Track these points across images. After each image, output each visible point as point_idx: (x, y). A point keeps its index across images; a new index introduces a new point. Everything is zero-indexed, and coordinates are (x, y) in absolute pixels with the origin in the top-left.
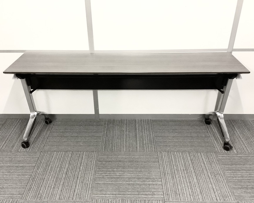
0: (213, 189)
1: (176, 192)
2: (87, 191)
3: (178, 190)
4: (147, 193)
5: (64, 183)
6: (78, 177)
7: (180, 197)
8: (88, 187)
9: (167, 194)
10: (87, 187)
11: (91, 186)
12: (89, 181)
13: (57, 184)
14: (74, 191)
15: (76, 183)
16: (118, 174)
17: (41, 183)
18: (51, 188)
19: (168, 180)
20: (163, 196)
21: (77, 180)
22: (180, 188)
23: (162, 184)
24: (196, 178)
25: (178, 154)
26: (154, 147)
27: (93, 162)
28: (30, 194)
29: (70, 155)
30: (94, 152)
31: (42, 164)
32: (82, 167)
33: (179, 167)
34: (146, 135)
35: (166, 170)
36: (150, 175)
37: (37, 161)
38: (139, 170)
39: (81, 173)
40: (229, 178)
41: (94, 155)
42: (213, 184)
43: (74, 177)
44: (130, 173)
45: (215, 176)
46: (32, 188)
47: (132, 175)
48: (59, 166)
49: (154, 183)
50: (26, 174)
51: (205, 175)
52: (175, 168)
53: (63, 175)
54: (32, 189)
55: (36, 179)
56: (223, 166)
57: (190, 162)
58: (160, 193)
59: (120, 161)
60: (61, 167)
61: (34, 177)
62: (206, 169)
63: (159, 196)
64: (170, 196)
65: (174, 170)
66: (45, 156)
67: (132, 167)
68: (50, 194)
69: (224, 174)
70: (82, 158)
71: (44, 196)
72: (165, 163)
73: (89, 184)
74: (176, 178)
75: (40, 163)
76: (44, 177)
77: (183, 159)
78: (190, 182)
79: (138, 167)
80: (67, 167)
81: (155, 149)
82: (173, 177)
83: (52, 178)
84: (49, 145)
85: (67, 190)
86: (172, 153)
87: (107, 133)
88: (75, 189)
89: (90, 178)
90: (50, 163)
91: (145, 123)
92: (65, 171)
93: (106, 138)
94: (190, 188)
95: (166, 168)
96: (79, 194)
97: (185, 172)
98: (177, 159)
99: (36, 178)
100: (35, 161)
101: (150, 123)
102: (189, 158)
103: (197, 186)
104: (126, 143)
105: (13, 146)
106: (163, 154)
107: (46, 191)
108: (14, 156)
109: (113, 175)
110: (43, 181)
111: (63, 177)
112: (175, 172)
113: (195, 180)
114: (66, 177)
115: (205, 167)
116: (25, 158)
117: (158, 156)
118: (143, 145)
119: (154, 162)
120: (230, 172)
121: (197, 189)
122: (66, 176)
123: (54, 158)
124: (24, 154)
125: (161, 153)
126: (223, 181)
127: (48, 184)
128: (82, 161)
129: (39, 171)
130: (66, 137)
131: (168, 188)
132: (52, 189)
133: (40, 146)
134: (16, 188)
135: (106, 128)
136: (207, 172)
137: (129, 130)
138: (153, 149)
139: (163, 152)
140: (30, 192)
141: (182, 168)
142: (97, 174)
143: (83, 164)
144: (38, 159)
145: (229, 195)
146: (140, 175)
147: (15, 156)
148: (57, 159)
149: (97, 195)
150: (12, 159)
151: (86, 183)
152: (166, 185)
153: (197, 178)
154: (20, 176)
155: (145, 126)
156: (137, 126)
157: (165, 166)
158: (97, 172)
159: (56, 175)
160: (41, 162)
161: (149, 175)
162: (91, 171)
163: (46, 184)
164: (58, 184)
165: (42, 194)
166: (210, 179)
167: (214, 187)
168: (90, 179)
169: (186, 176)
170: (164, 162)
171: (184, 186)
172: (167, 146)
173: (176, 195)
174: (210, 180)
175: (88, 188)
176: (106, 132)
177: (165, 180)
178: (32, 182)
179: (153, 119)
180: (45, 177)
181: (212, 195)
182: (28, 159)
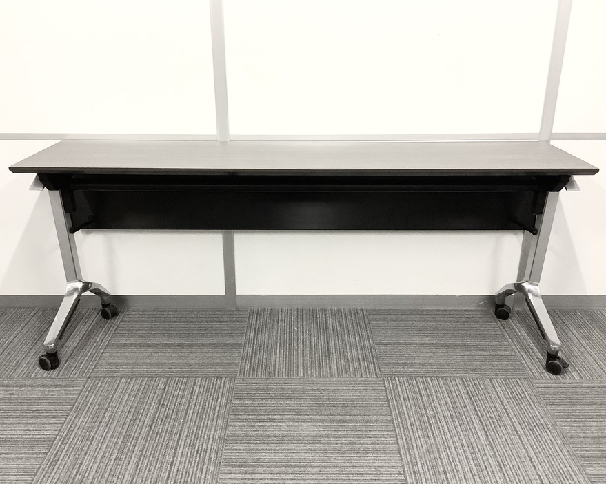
0: (531, 460)
1: (435, 467)
2: (205, 466)
3: (442, 463)
4: (362, 470)
5: (144, 447)
6: (180, 435)
7: (447, 479)
8: (207, 456)
9: (414, 472)
10: (204, 458)
11: (213, 455)
12: (210, 442)
13: (126, 450)
14: (171, 467)
15: (176, 448)
16: (283, 428)
17: (85, 449)
18: (110, 459)
19: (413, 441)
20: (402, 477)
21: (178, 441)
22: (446, 458)
23: (399, 450)
24: (484, 435)
25: (435, 381)
26: (375, 368)
27: (219, 401)
28: (54, 473)
29: (161, 386)
30: (223, 379)
31: (89, 405)
32: (192, 411)
33: (440, 410)
34: (353, 341)
35: (407, 418)
36: (368, 429)
37: (76, 400)
38: (338, 418)
39: (188, 425)
40: (569, 435)
41: (222, 385)
42: (530, 448)
43: (171, 435)
44: (316, 424)
45: (533, 431)
46: (61, 459)
47: (321, 428)
48: (133, 410)
49: (377, 447)
50: (47, 427)
51: (506, 427)
52: (430, 412)
53: (143, 430)
54: (59, 463)
55: (70, 440)
56: (549, 407)
57: (467, 400)
58: (396, 470)
59: (290, 398)
60: (137, 412)
61: (66, 435)
62: (508, 414)
63: (393, 477)
64: (422, 476)
65: (428, 418)
66: (97, 388)
67: (321, 412)
68: (108, 473)
69: (554, 425)
70: (192, 393)
71: (91, 477)
72: (403, 402)
73: (209, 451)
74: (433, 435)
75: (83, 403)
76: (92, 434)
77: (450, 392)
78: (470, 445)
79: (335, 411)
80: (152, 412)
81: (375, 370)
82: (426, 435)
83: (112, 435)
84: (108, 364)
85: (150, 465)
86: (420, 380)
87: (254, 337)
88: (172, 462)
89: (211, 436)
90: (110, 403)
91: (348, 317)
92: (147, 419)
93: (253, 349)
94: (470, 457)
95: (406, 413)
96: (184, 473)
97: (457, 421)
98: (434, 393)
99: (73, 436)
100: (71, 399)
101: (361, 315)
102: (463, 391)
103: (488, 454)
104: (303, 359)
105: (17, 366)
106: (398, 382)
107: (96, 466)
108: (18, 388)
109: (271, 428)
110: (91, 444)
111: (141, 435)
112: (429, 422)
113: (483, 440)
114: (148, 434)
115: (506, 410)
116: (47, 393)
117: (385, 386)
118: (347, 362)
119: (375, 400)
120: (568, 420)
121: (490, 459)
122: (151, 433)
123: (119, 391)
124: (45, 383)
125: (391, 379)
126: (553, 440)
127: (103, 450)
128: (191, 398)
129: (81, 420)
130: (152, 346)
131: (415, 457)
132: (112, 461)
133: (86, 365)
134: (17, 459)
135: (253, 327)
136: (511, 420)
137: (310, 330)
138: (372, 371)
139: (397, 378)
140: (55, 470)
141: (447, 414)
142: (230, 428)
143: (193, 406)
144: (79, 394)
145: (571, 472)
146: (340, 429)
147: (21, 387)
148: (127, 395)
149: (230, 476)
150: (13, 394)
151: (202, 448)
152: (409, 451)
153: (487, 436)
154: (29, 433)
155: (349, 322)
156: (330, 321)
157: (405, 409)
158: (229, 423)
159: (125, 431)
160: (85, 402)
161: (364, 429)
162: (215, 420)
163: (97, 450)
164: (128, 450)
165: (87, 475)
166: (519, 436)
167: (533, 455)
168: (211, 439)
169: (460, 430)
170: (402, 399)
171: (455, 454)
172: (405, 364)
173: (437, 473)
174: (521, 440)
175: (207, 458)
176: (252, 335)
177: (406, 439)
178: (60, 446)
179: (368, 308)
180: (95, 434)
181: (530, 474)
182: (53, 395)
